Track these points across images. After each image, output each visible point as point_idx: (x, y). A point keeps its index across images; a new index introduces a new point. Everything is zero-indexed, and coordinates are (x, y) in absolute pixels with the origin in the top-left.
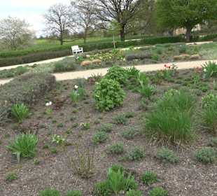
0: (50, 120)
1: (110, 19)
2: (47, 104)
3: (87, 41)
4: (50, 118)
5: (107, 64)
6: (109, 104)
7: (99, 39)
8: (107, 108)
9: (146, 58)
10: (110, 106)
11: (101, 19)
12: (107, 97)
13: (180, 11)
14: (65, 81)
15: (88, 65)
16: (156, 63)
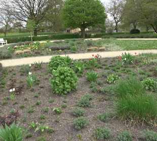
0: (16, 105)
1: (26, 19)
2: (11, 90)
3: (7, 35)
4: (16, 103)
5: (36, 53)
6: (67, 88)
7: (16, 34)
8: (65, 92)
9: (66, 49)
10: (68, 90)
11: (19, 19)
12: (65, 82)
13: (79, 17)
14: (10, 67)
15: (21, 54)
16: (75, 53)
